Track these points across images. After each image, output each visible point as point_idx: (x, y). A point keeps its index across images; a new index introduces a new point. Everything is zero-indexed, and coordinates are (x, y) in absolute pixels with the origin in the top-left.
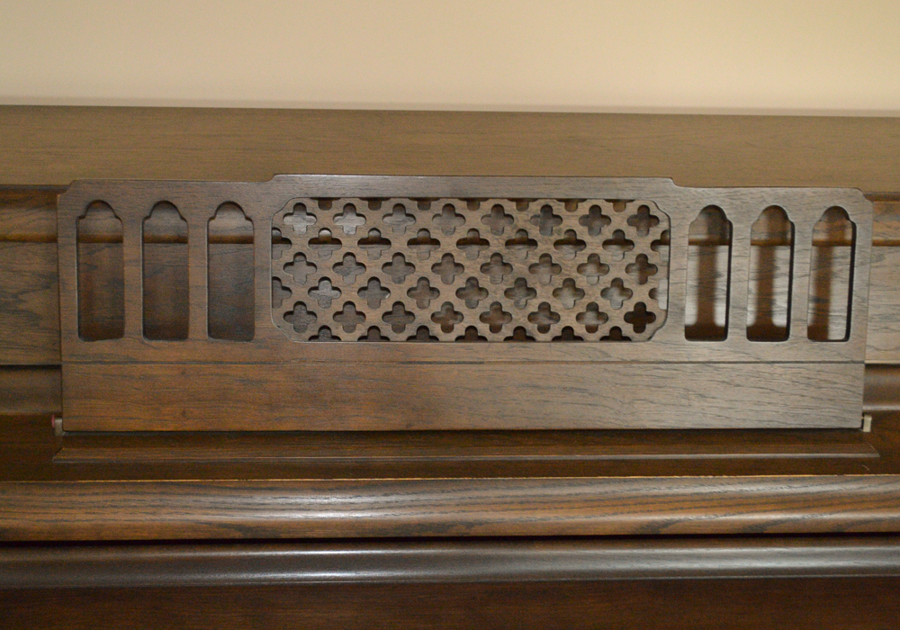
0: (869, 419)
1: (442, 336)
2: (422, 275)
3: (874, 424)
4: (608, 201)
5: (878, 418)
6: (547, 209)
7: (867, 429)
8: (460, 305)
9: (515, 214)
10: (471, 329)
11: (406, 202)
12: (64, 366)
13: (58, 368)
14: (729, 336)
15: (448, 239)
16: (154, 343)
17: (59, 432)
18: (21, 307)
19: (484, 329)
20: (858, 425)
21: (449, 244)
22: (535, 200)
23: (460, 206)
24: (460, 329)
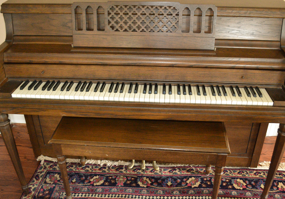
0: (216, 48)
1: (138, 31)
2: (134, 20)
3: (216, 49)
4: (168, 6)
5: (217, 49)
6: (156, 8)
7: (215, 50)
8: (141, 25)
9: (151, 8)
10: (143, 30)
11: (131, 6)
12: (73, 36)
13: (72, 36)
14: (190, 32)
15: (139, 13)
16: (88, 31)
17: (72, 47)
18: (67, 25)
19: (145, 30)
20: (214, 49)
21: (139, 14)
22: (154, 6)
23: (141, 7)
24: (141, 30)
